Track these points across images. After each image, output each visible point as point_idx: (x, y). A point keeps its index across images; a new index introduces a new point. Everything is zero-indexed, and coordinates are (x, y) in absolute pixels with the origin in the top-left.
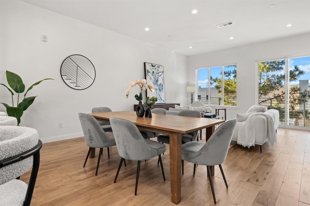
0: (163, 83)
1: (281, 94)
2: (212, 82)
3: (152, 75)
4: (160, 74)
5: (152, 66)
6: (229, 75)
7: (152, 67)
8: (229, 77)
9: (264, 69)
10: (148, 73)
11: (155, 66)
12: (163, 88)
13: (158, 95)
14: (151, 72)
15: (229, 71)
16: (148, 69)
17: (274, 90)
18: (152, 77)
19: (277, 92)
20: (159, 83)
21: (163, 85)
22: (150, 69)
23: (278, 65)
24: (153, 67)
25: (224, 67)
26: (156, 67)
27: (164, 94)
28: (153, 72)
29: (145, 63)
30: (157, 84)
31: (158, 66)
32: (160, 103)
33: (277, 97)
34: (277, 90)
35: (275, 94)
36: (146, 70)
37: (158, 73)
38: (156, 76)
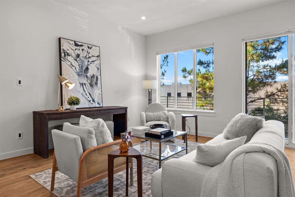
0: (99, 74)
1: (275, 91)
2: (187, 75)
3: (76, 60)
4: (93, 59)
5: (76, 45)
6: (208, 66)
7: (76, 47)
8: (208, 68)
9: (254, 56)
10: (65, 56)
11: (82, 46)
12: (99, 82)
13: (88, 94)
14: (74, 55)
15: (208, 61)
16: (65, 49)
17: (266, 86)
18: (75, 64)
19: (270, 89)
20: (90, 74)
21: (99, 78)
22: (70, 49)
23: (270, 52)
24: (78, 48)
25: (197, 50)
26: (85, 48)
27: (99, 92)
28: (78, 56)
29: (60, 39)
30: (87, 76)
31: (89, 46)
32: (92, 106)
33: (270, 96)
34: (269, 86)
35: (267, 92)
36: (62, 51)
37: (89, 57)
38: (83, 61)
